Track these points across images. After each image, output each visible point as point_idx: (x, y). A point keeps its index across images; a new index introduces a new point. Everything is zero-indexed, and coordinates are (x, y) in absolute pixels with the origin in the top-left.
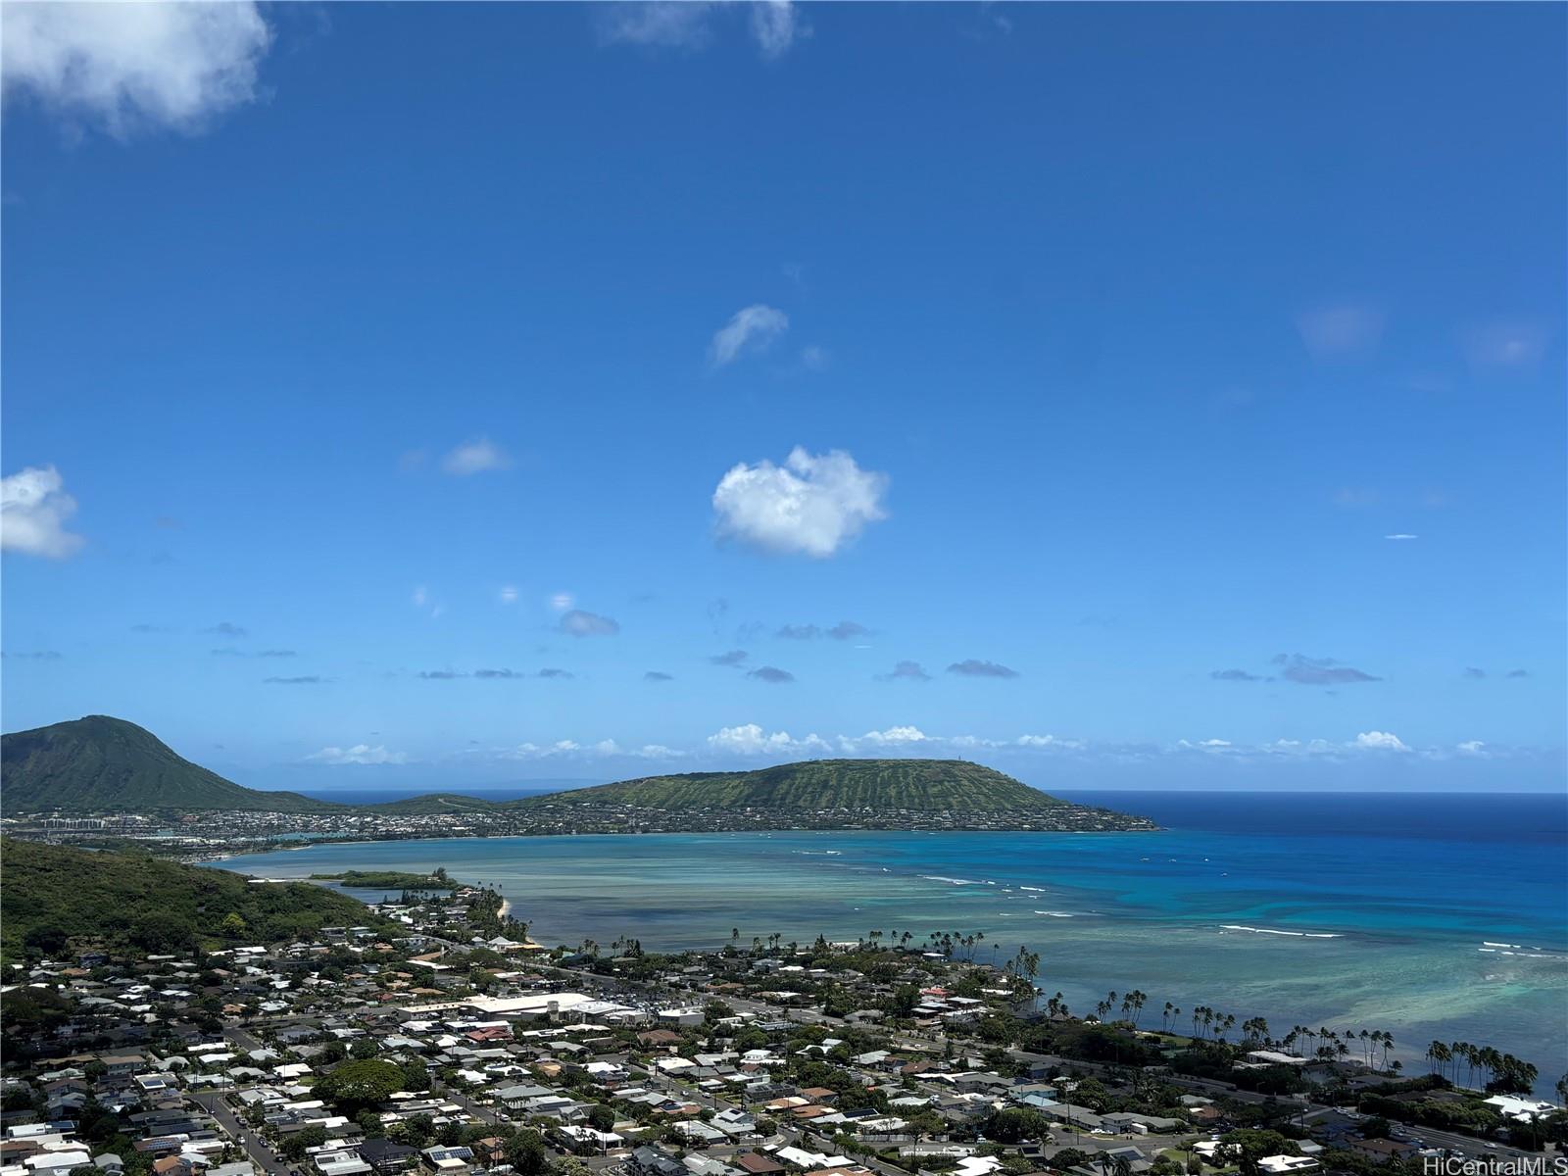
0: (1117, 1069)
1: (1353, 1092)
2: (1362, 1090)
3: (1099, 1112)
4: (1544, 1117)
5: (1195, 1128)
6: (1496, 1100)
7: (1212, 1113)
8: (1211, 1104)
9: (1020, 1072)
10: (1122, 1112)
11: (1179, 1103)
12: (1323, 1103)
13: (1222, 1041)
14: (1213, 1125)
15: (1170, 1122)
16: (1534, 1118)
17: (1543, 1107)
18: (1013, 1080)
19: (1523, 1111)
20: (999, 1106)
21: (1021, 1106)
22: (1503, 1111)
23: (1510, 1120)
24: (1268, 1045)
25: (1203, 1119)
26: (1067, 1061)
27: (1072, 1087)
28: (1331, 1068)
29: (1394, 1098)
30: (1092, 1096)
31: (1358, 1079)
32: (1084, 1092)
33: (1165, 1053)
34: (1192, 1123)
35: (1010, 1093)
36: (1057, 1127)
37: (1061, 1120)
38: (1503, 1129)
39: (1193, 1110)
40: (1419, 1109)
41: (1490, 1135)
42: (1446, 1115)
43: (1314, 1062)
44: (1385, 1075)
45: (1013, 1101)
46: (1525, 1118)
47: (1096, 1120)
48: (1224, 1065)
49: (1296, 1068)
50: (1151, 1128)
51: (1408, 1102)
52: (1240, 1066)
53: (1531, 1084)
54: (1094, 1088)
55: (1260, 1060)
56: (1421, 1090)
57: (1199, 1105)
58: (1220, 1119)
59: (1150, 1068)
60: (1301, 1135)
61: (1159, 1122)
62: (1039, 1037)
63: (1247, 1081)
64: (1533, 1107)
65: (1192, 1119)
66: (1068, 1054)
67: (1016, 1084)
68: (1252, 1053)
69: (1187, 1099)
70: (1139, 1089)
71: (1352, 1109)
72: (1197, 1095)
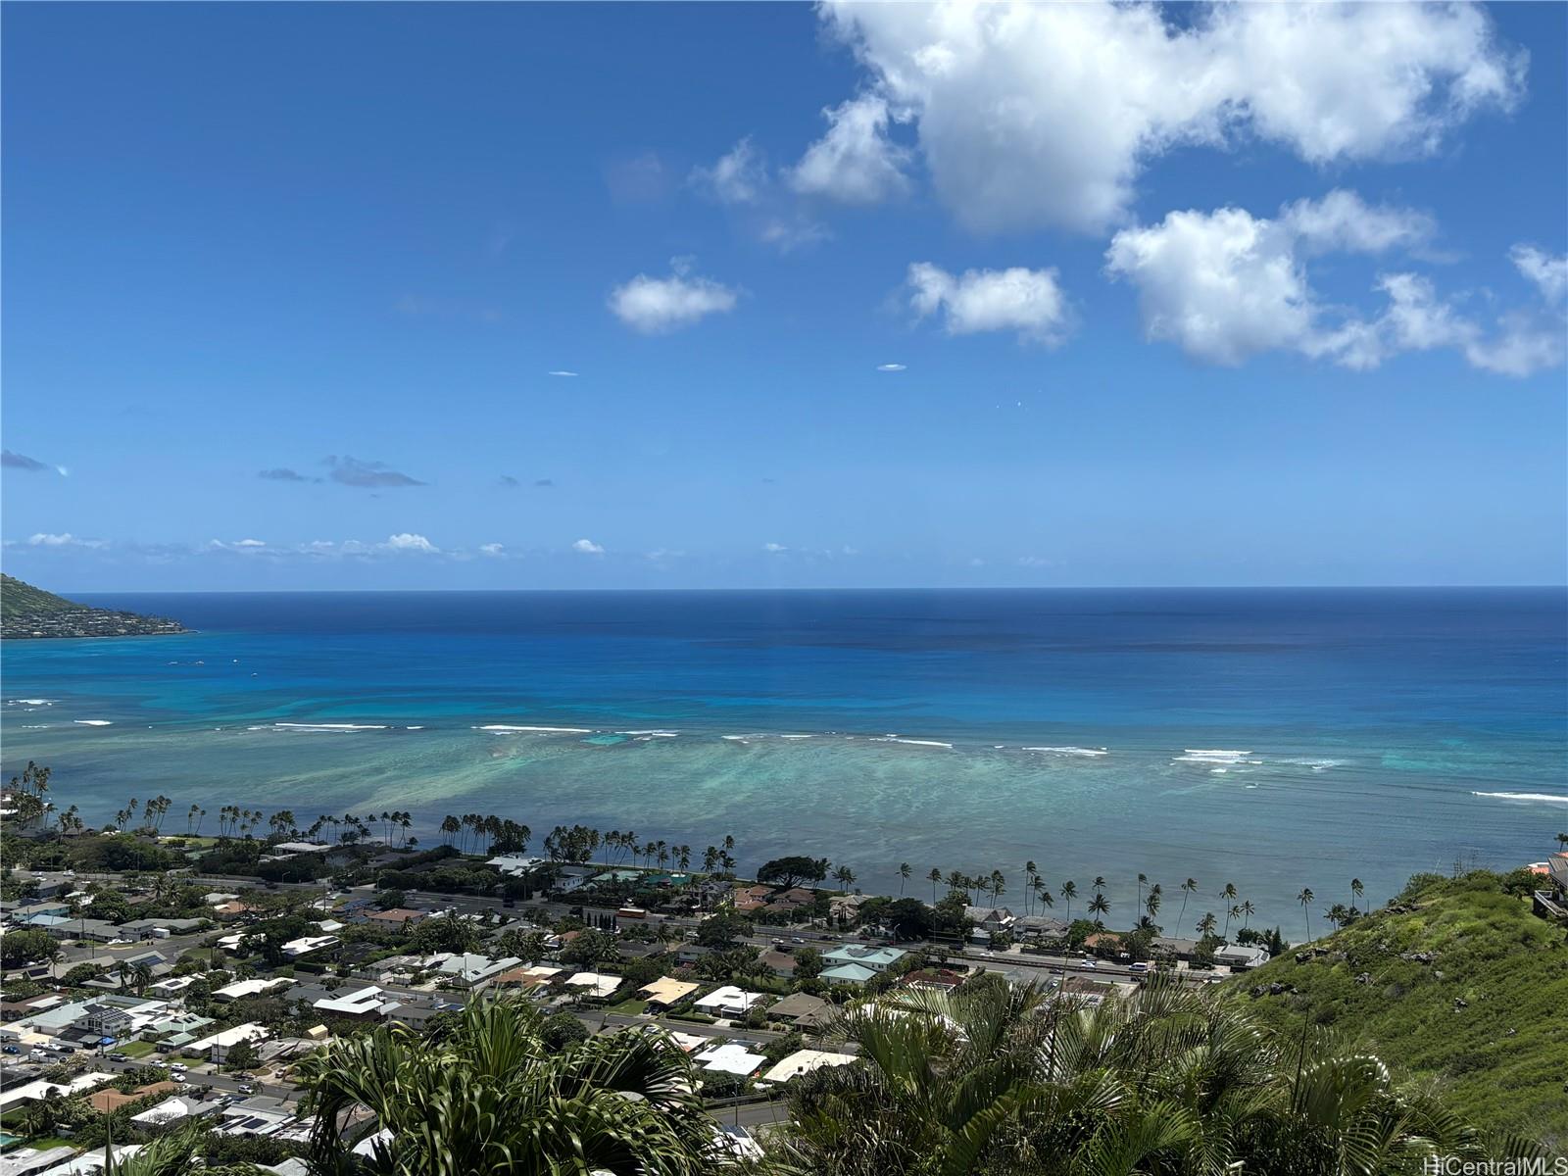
0: (138, 877)
1: (372, 871)
2: (381, 868)
3: (117, 922)
4: (534, 870)
5: (220, 924)
6: (496, 861)
7: (236, 908)
8: (237, 900)
9: (26, 893)
10: (143, 919)
11: (204, 902)
12: (344, 884)
13: (249, 837)
14: (239, 919)
15: (194, 922)
16: (525, 873)
17: (533, 862)
18: (18, 902)
19: (518, 867)
21: (27, 928)
22: (501, 870)
23: (507, 877)
24: (295, 836)
25: (229, 915)
26: (81, 876)
27: (87, 901)
28: (353, 851)
29: (410, 871)
30: (110, 907)
31: (378, 857)
32: (101, 905)
33: (189, 855)
34: (216, 920)
35: (14, 917)
36: (69, 944)
37: (74, 936)
38: (500, 885)
39: (218, 908)
40: (430, 878)
41: (489, 892)
42: (453, 879)
43: (338, 848)
44: (401, 851)
45: (17, 924)
46: (518, 873)
47: (114, 931)
48: (249, 861)
49: (321, 856)
50: (173, 931)
51: (420, 873)
52: (266, 859)
53: (525, 843)
54: (112, 900)
55: (285, 851)
56: (431, 861)
57: (225, 902)
58: (245, 912)
59: (174, 872)
60: (322, 917)
61: (181, 924)
62: (50, 854)
63: (273, 875)
64: (525, 863)
65: (217, 916)
66: (85, 868)
67: (21, 906)
68: (278, 846)
69: (212, 897)
70: (162, 894)
71: (371, 886)
72: (222, 893)
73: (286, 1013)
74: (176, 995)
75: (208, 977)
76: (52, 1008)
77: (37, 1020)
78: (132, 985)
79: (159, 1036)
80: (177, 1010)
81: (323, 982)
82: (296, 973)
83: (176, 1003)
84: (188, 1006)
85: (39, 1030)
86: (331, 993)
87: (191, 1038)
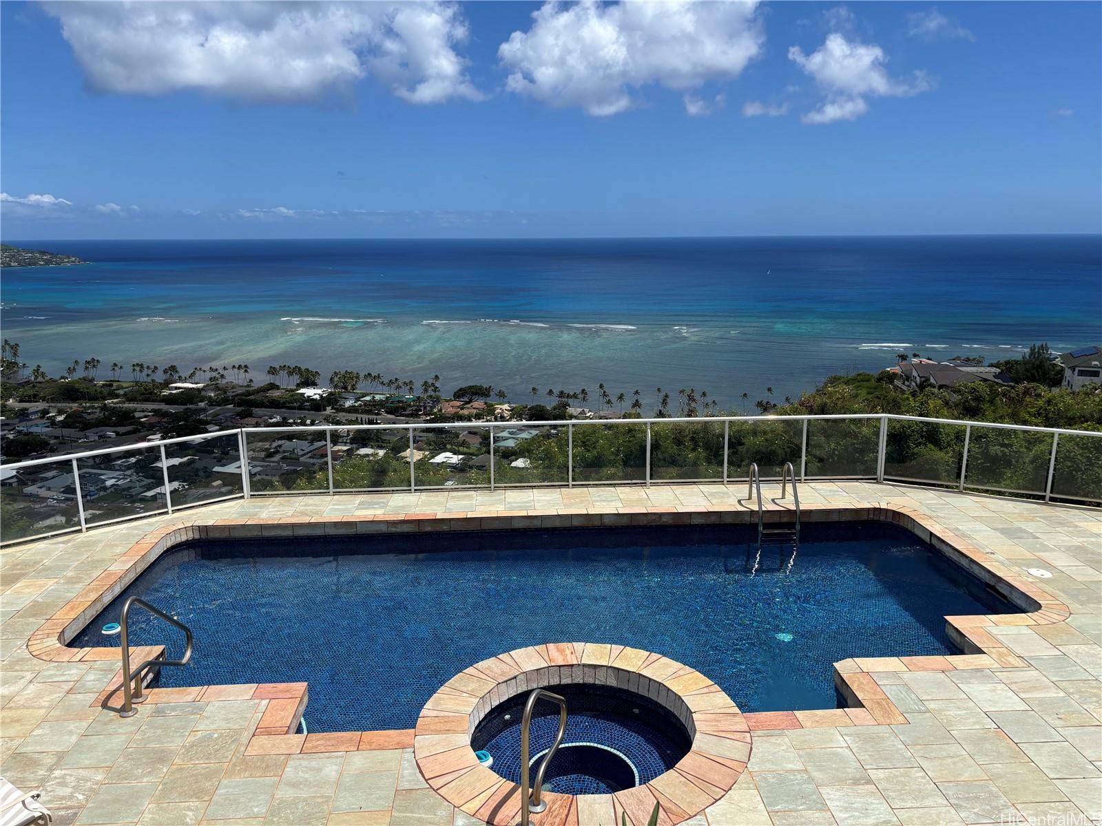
0: (88, 405)
1: (230, 398)
2: (235, 396)
3: (82, 430)
4: (324, 395)
5: (145, 429)
6: (302, 391)
7: (155, 420)
8: (153, 415)
9: (21, 415)
10: (98, 427)
11: (134, 416)
12: (215, 405)
13: (153, 380)
14: (156, 426)
15: (130, 428)
16: (321, 396)
17: (324, 391)
18: (18, 420)
19: (315, 394)
20: (11, 437)
21: (26, 434)
22: (306, 395)
23: (309, 399)
24: (181, 380)
25: (150, 424)
26: (53, 405)
27: (61, 418)
28: (217, 388)
29: (252, 397)
30: (76, 421)
31: (232, 390)
32: (69, 420)
33: (118, 392)
34: (142, 426)
35: (17, 428)
36: (55, 443)
37: (57, 438)
38: (307, 404)
39: (142, 420)
40: (266, 401)
41: (301, 408)
42: (279, 402)
43: (208, 385)
44: (246, 386)
45: (20, 432)
46: (317, 397)
47: (80, 434)
48: (156, 394)
49: (199, 390)
50: (117, 434)
51: (258, 397)
52: (166, 392)
53: (317, 381)
54: (77, 417)
55: (176, 388)
56: (264, 391)
57: (145, 417)
58: (159, 422)
59: (110, 401)
60: (208, 423)
61: (121, 430)
62: (31, 392)
63: (170, 400)
64: (320, 391)
65: (142, 424)
66: (53, 400)
67: (20, 422)
68: (172, 385)
69: (137, 415)
70: (106, 413)
71: (231, 406)
72: (143, 411)
73: (197, 475)
74: (129, 467)
75: (145, 457)
76: (54, 477)
77: (47, 483)
78: (100, 464)
79: (124, 490)
80: (130, 476)
81: (214, 458)
82: (197, 454)
83: (129, 472)
84: (137, 473)
85: (49, 489)
86: (220, 464)
87: (142, 490)
